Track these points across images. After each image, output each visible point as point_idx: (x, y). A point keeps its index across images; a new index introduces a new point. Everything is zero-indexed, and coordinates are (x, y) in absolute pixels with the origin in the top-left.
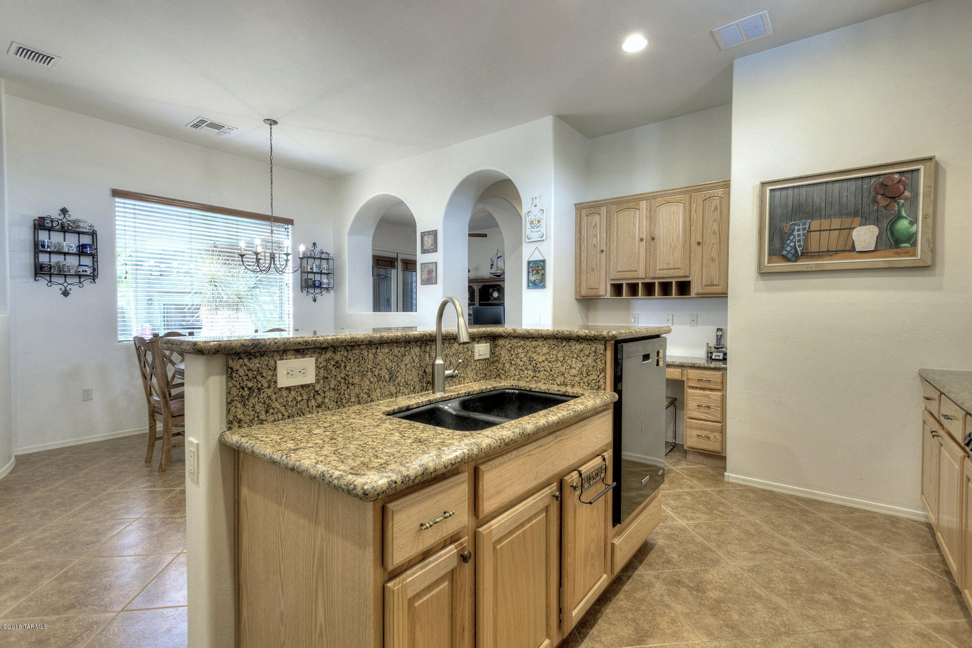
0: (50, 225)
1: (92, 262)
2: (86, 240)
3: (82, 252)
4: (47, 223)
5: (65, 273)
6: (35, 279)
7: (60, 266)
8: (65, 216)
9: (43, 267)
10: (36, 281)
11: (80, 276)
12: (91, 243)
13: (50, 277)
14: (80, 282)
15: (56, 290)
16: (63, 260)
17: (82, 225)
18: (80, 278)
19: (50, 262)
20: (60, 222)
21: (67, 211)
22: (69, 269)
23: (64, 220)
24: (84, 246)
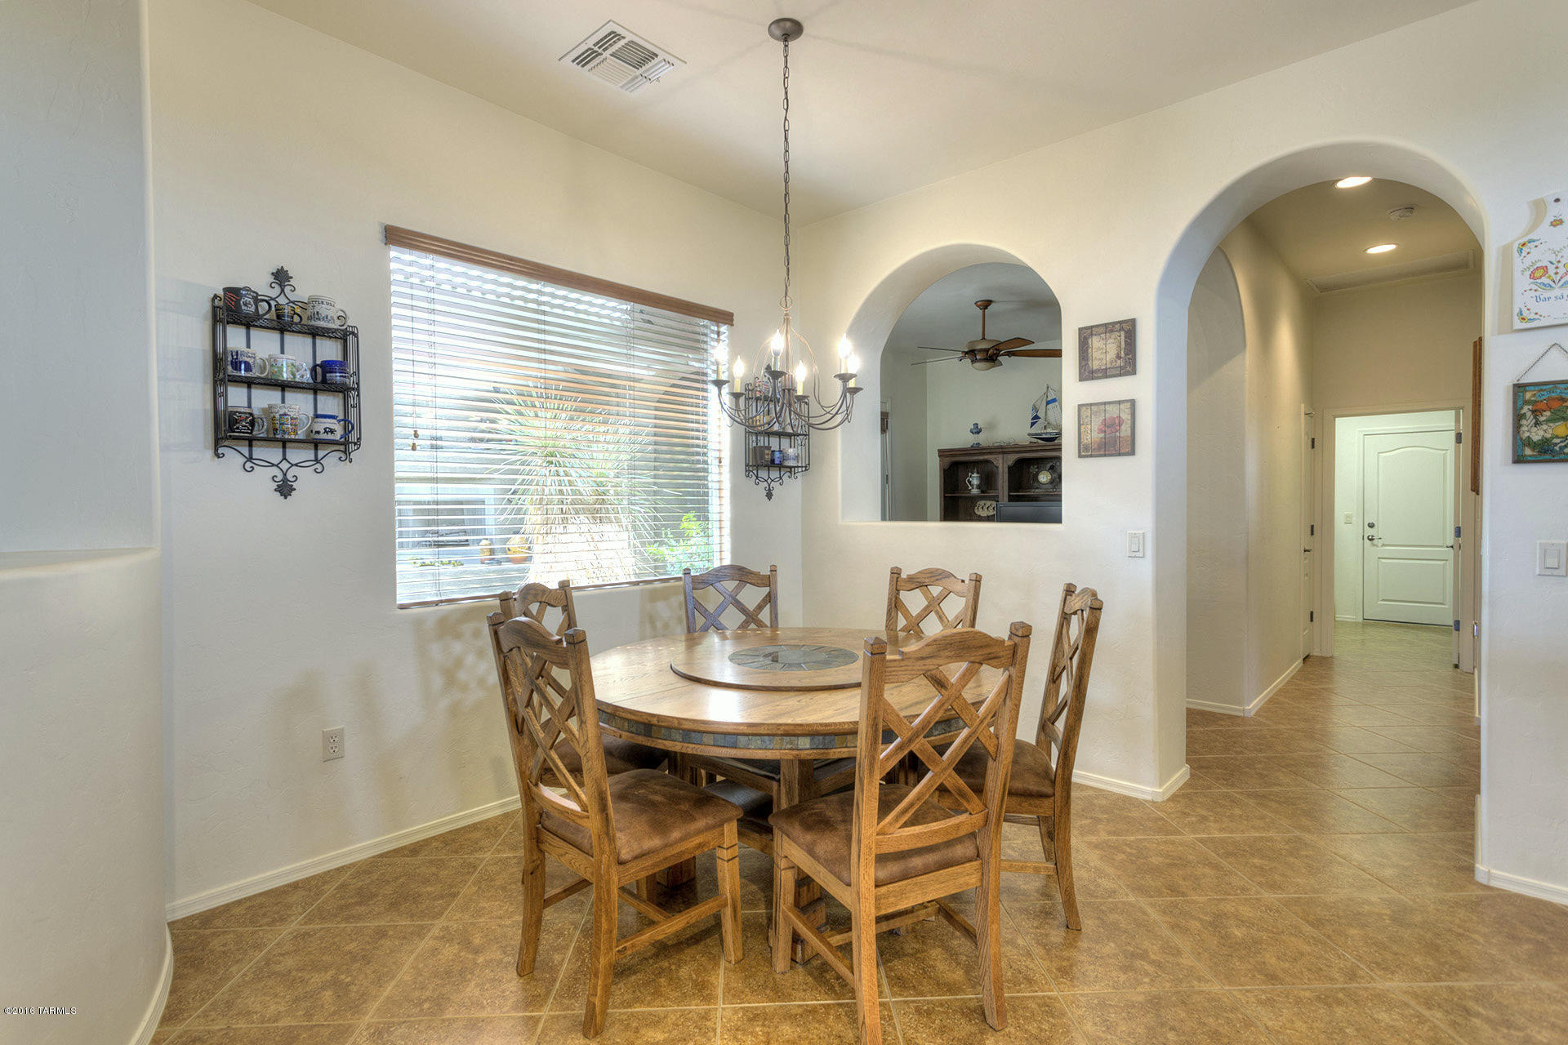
0: (253, 309)
1: (342, 408)
2: (329, 350)
3: (324, 381)
4: (245, 305)
5: (286, 436)
6: (216, 450)
7: (273, 419)
8: (283, 291)
9: (236, 421)
10: (219, 457)
11: (316, 444)
12: (340, 358)
13: (250, 446)
14: (317, 460)
15: (264, 478)
16: (279, 401)
17: (323, 310)
18: (316, 449)
19: (250, 406)
20: (273, 303)
21: (289, 278)
22: (295, 425)
23: (282, 300)
24: (327, 366)
